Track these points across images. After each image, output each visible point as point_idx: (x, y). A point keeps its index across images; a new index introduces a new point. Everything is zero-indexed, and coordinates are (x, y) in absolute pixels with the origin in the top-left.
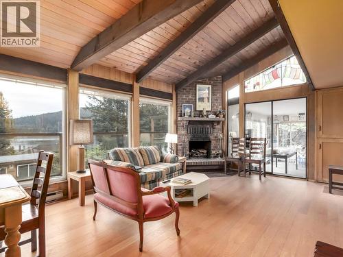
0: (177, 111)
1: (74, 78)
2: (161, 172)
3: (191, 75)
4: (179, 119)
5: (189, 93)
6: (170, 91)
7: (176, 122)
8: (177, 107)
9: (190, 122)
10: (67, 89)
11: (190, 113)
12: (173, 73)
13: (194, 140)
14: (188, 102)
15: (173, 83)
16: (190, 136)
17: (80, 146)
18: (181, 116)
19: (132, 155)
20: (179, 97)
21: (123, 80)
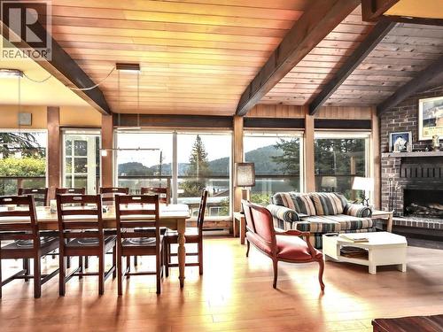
0: (380, 145)
1: (239, 123)
2: (333, 225)
3: (401, 88)
4: (383, 155)
5: (403, 114)
6: (367, 117)
7: (379, 161)
8: (380, 138)
9: (404, 160)
10: (233, 134)
11: (405, 145)
12: (366, 92)
13: (414, 187)
14: (402, 129)
15: (371, 106)
16: (405, 181)
17: (242, 188)
18: (387, 151)
19: (299, 202)
20: (382, 124)
21: (292, 115)
